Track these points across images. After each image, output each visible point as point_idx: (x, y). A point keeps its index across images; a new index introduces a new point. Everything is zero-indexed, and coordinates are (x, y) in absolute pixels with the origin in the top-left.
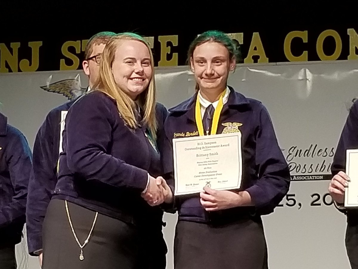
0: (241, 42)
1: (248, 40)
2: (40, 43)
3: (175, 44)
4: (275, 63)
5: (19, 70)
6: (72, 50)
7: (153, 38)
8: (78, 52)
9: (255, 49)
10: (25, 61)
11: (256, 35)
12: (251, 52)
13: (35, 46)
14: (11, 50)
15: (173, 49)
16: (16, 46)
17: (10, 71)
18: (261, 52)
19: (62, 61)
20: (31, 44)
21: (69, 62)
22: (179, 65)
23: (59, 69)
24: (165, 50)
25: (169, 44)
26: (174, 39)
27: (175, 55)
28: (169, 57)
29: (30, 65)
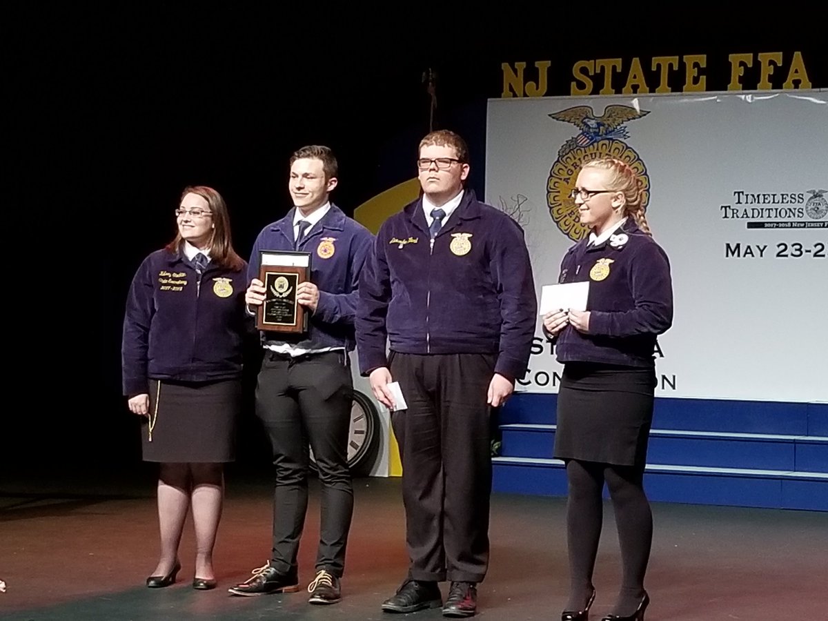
0: (780, 64)
1: (788, 61)
2: (549, 63)
3: (703, 65)
4: (818, 90)
5: (525, 95)
6: (584, 71)
7: (677, 57)
8: (592, 73)
9: (796, 71)
10: (531, 84)
11: (798, 56)
12: (791, 76)
13: (543, 66)
14: (515, 71)
15: (701, 72)
16: (521, 66)
17: (515, 95)
18: (803, 75)
19: (573, 84)
20: (537, 64)
21: (581, 86)
22: (707, 90)
23: (569, 95)
24: (691, 73)
25: (696, 65)
26: (702, 60)
27: (703, 78)
28: (696, 81)
29: (537, 88)
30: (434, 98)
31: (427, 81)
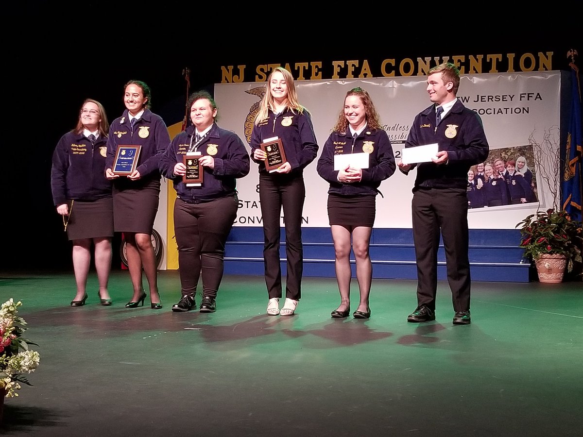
0: (357, 66)
1: (361, 64)
2: (245, 66)
3: (320, 67)
4: (376, 78)
5: (233, 82)
6: (262, 70)
7: (308, 63)
8: (266, 71)
9: (365, 69)
10: (236, 76)
11: (366, 62)
12: (363, 72)
13: (242, 68)
14: (228, 70)
15: (319, 70)
16: (231, 68)
17: (228, 82)
18: (369, 71)
19: (257, 76)
20: (239, 67)
21: (261, 77)
22: (322, 79)
23: (255, 81)
24: (314, 70)
25: (317, 67)
26: (320, 64)
27: (320, 73)
28: (317, 74)
29: (239, 78)
30: (189, 82)
31: (185, 74)
